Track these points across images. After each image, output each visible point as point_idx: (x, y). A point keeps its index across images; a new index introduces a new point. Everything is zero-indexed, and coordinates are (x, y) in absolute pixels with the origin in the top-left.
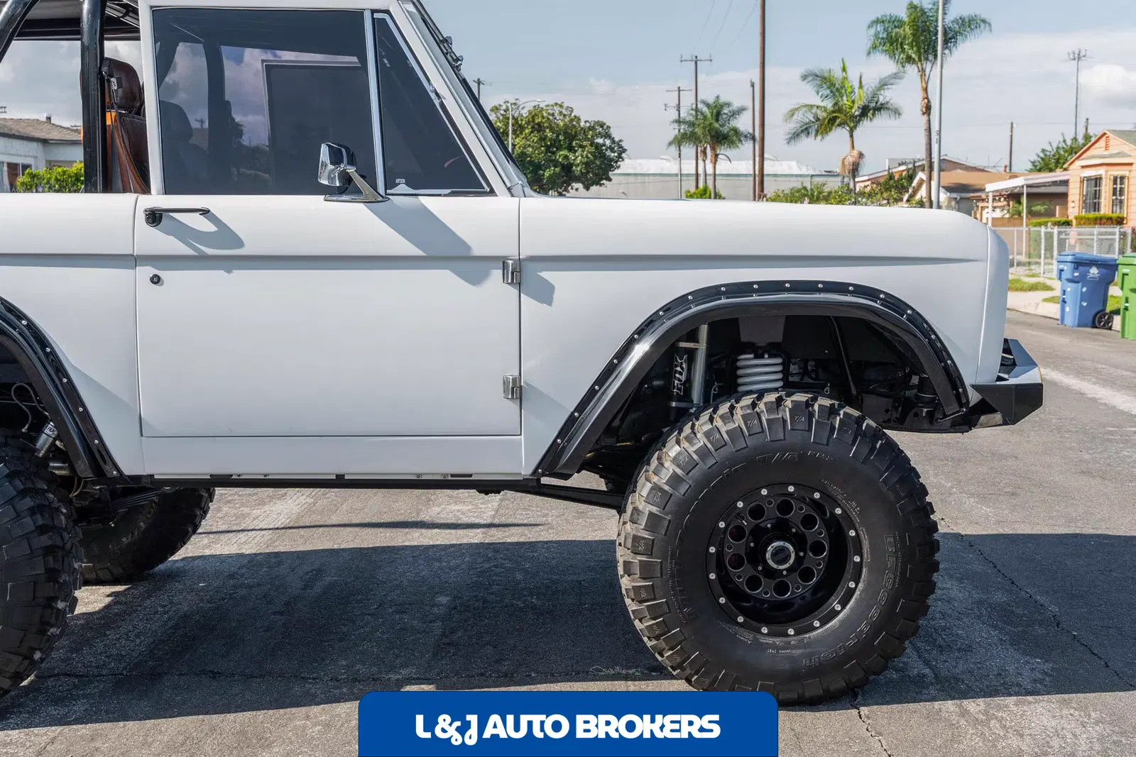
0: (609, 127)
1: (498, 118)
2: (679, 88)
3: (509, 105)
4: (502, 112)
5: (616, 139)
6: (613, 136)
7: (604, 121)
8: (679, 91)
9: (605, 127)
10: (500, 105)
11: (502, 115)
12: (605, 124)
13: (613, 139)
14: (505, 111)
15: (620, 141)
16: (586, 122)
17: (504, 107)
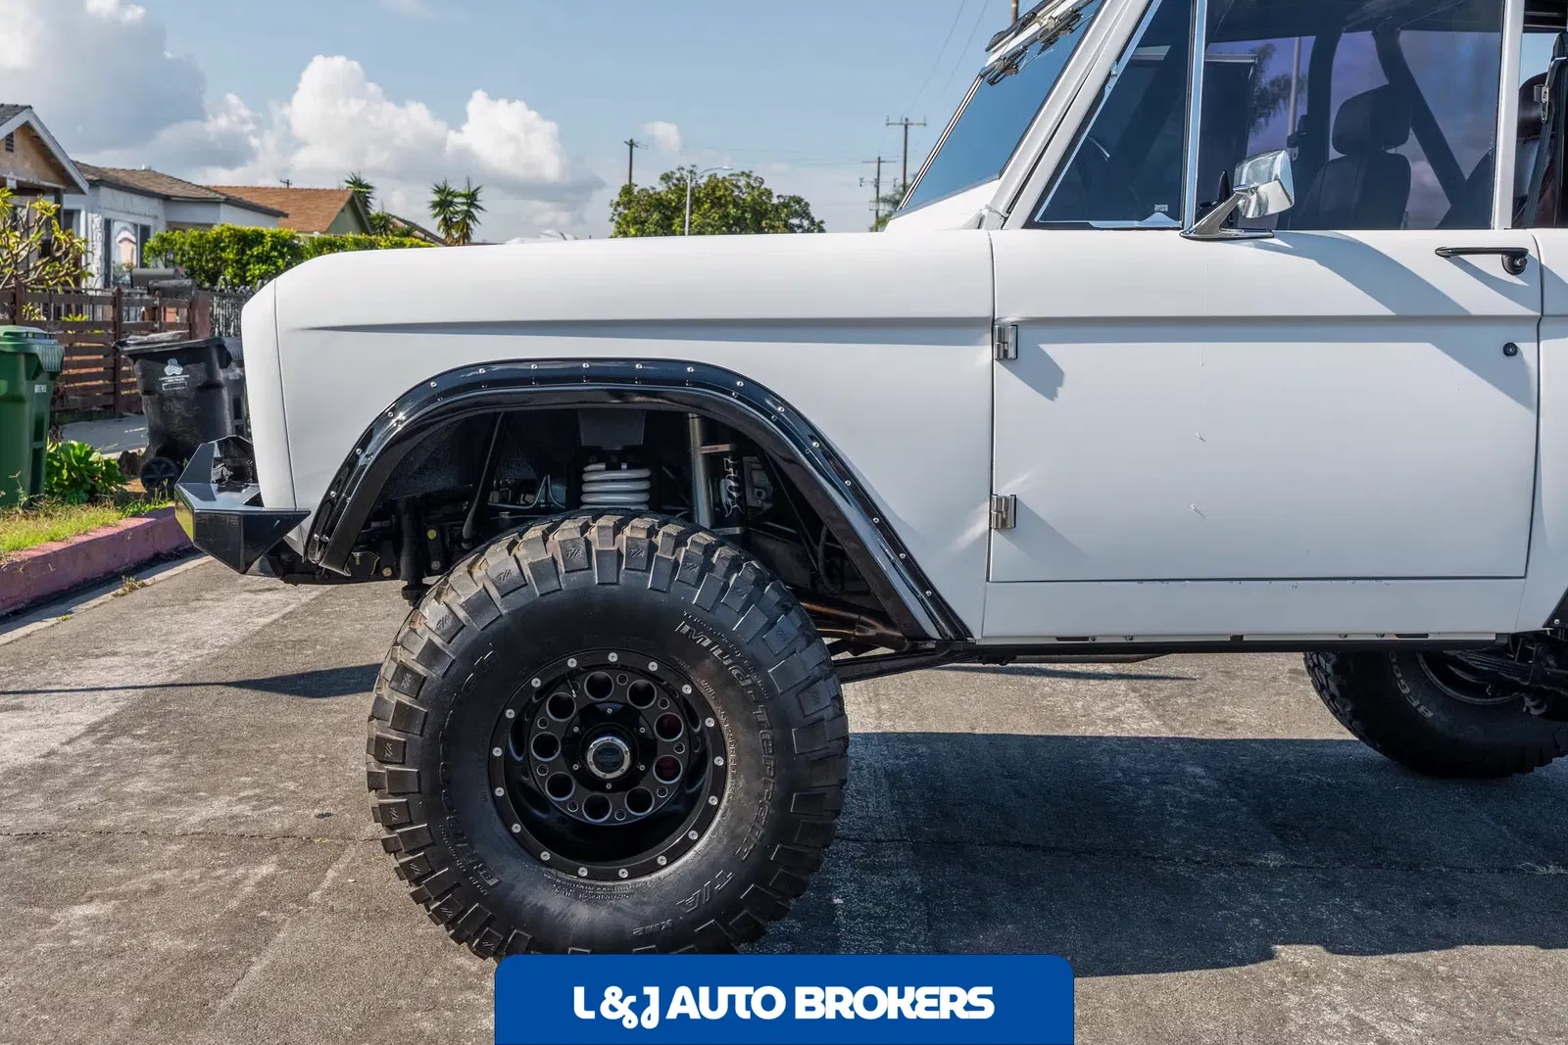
0: (807, 204)
1: (670, 189)
2: (879, 158)
3: (684, 173)
4: (675, 181)
5: (817, 220)
6: (813, 215)
7: (802, 197)
8: (879, 162)
9: (803, 203)
10: (672, 173)
11: (673, 184)
12: (802, 200)
13: (813, 218)
14: (678, 180)
15: (822, 222)
16: (779, 197)
17: (678, 175)
